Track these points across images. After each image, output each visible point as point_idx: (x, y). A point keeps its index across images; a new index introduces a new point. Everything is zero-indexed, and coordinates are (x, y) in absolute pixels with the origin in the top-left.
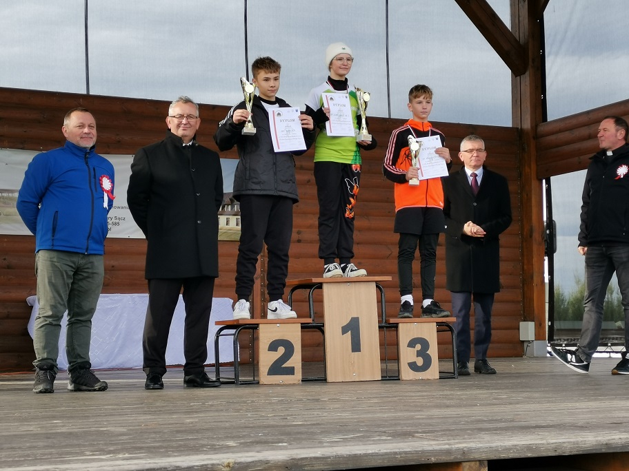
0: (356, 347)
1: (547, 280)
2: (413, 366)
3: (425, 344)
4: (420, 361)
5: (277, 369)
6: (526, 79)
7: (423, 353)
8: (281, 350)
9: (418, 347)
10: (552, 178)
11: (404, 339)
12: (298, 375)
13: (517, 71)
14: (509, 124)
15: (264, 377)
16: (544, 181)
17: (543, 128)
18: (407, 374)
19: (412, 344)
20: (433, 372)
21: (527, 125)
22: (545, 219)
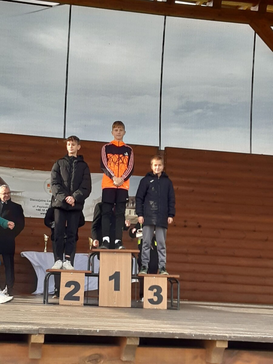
9: (155, 290)
11: (147, 285)
19: (151, 288)
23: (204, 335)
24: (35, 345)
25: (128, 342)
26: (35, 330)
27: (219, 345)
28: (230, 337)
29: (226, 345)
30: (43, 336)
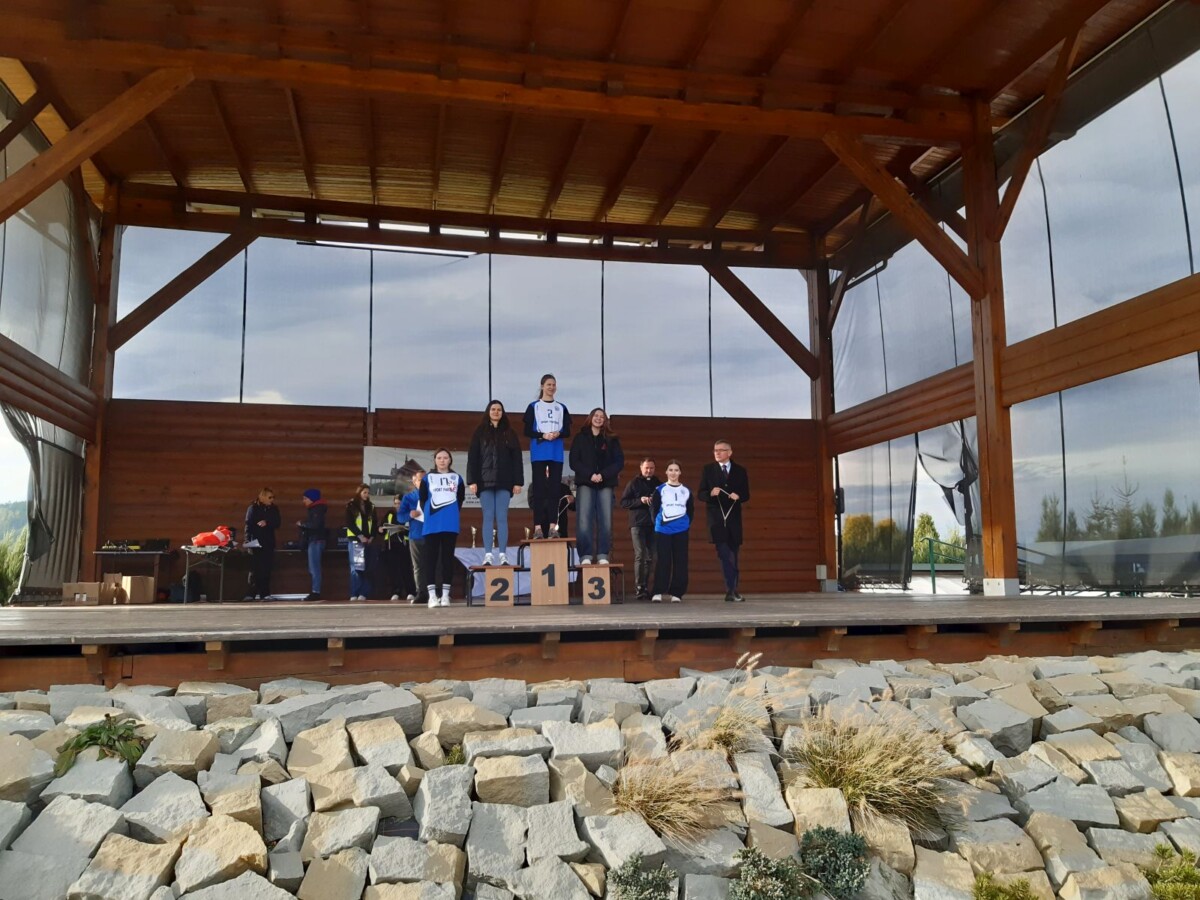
0: (552, 582)
1: (836, 534)
2: (592, 596)
3: (601, 581)
4: (597, 593)
5: (496, 597)
6: (819, 381)
7: (600, 587)
8: (500, 585)
9: (596, 583)
10: (839, 456)
11: (585, 580)
12: (511, 601)
13: (813, 378)
14: (808, 416)
15: (488, 602)
16: (834, 459)
17: (831, 419)
18: (587, 600)
19: (591, 581)
20: (607, 599)
21: (820, 417)
22: (835, 487)
23: (631, 625)
24: (444, 647)
25: (548, 638)
26: (443, 631)
27: (648, 635)
28: (660, 625)
29: (656, 635)
30: (452, 637)
